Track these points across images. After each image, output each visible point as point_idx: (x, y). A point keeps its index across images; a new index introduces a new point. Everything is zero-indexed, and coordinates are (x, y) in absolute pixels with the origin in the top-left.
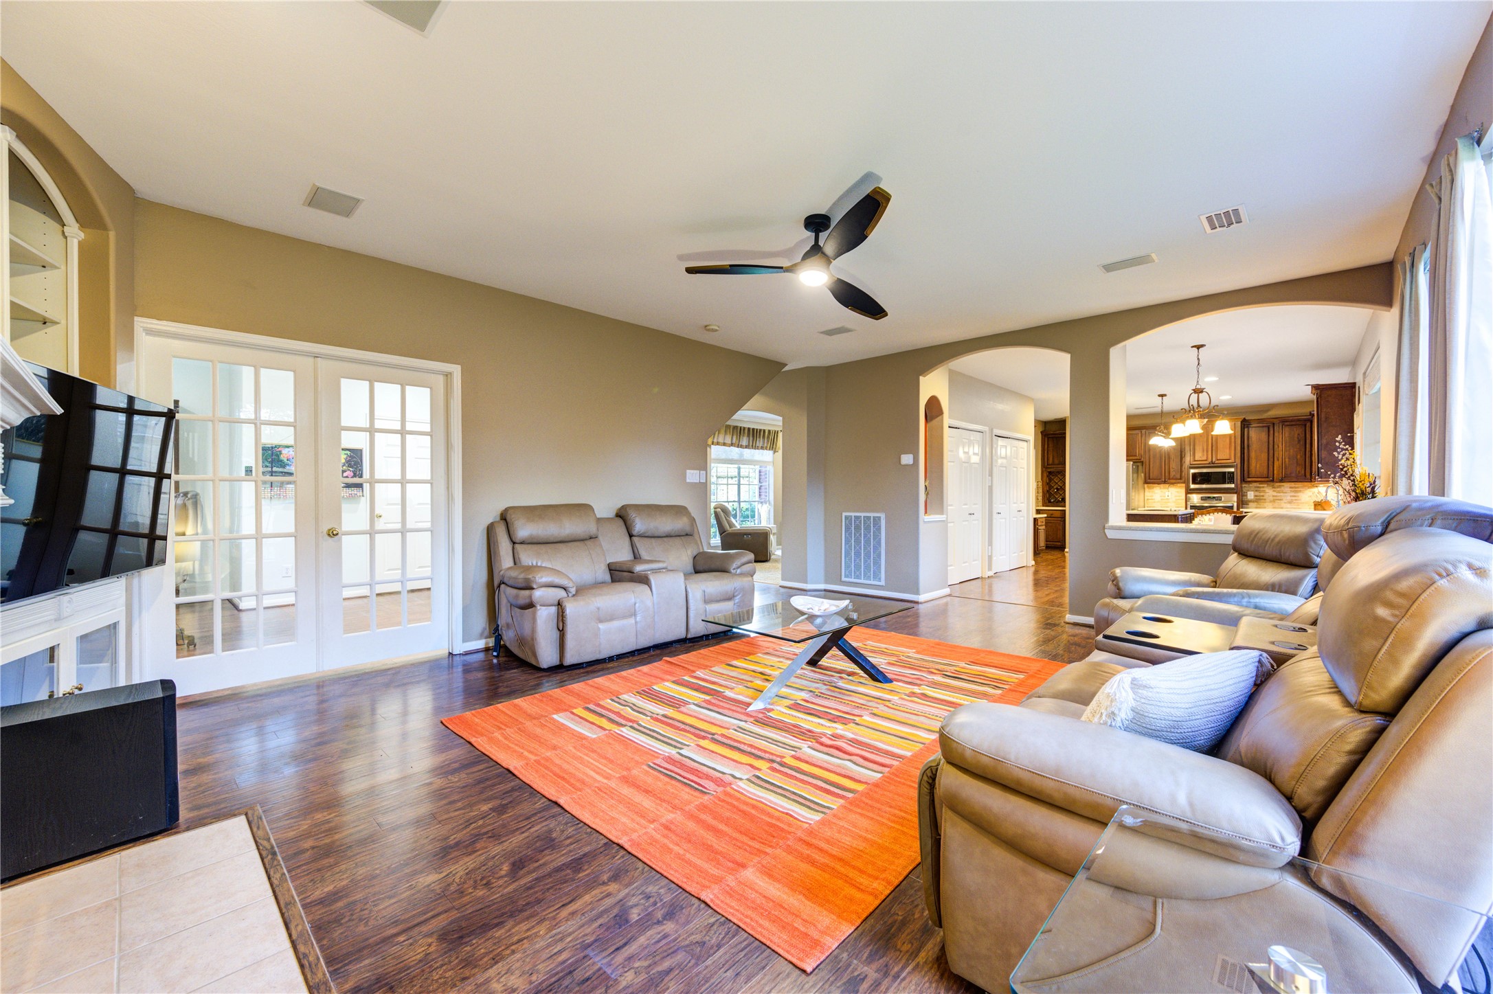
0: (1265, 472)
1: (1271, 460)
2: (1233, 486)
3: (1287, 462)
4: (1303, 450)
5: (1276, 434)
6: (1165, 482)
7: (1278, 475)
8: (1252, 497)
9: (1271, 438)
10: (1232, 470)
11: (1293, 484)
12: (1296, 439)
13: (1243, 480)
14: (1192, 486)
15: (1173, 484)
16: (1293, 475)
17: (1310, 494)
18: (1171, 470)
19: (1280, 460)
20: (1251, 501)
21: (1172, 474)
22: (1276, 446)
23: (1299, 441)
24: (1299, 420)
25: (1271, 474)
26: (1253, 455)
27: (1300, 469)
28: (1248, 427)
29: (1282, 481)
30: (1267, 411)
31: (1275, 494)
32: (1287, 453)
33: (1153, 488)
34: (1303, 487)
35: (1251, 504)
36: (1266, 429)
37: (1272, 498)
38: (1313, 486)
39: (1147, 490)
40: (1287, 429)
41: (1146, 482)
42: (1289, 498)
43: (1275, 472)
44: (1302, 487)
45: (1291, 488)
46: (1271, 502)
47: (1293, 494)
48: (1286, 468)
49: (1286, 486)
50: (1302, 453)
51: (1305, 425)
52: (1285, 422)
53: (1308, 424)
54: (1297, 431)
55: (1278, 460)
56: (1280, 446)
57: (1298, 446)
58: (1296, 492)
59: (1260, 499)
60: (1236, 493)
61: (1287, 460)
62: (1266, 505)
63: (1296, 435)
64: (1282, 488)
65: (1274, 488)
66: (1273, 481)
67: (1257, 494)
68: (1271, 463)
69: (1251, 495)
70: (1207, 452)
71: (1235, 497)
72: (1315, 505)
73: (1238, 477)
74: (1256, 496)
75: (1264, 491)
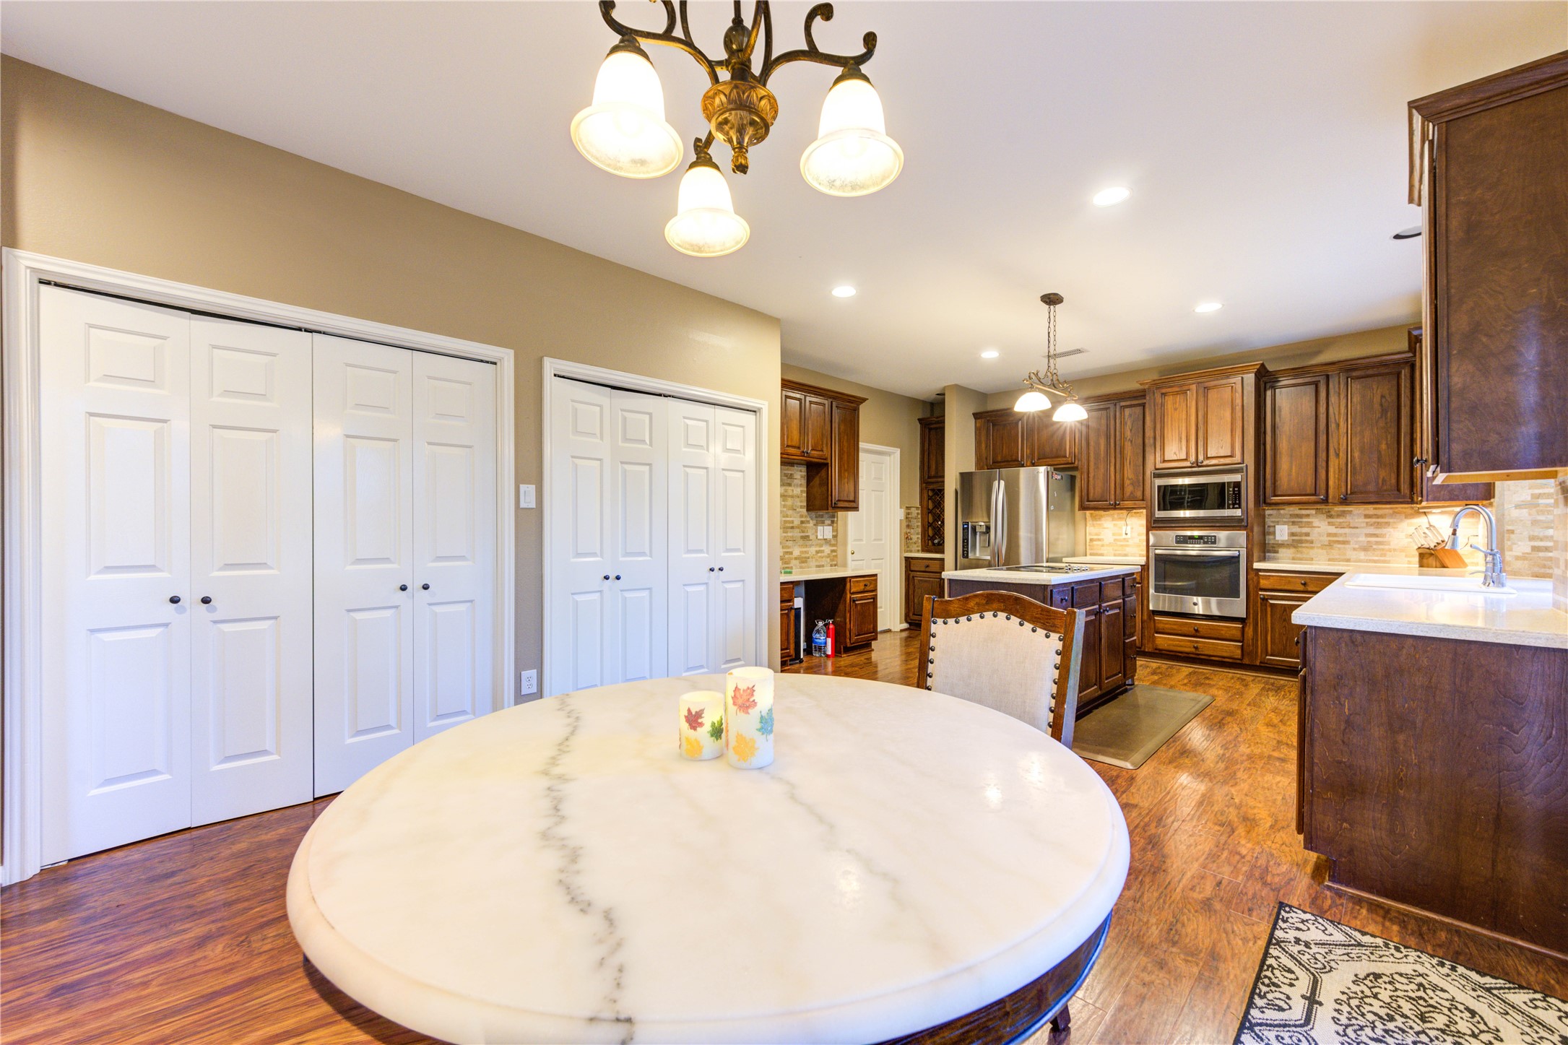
0: (1310, 481)
1: (1322, 455)
2: (1238, 512)
3: (1357, 460)
4: (1394, 430)
5: (1333, 399)
6: (1115, 507)
7: (1339, 487)
8: (1286, 537)
9: (1322, 409)
10: (1237, 478)
11: (1370, 509)
12: (1377, 406)
13: (1262, 500)
14: (1159, 514)
15: (1129, 509)
16: (1371, 487)
17: (1411, 530)
18: (1127, 482)
19: (1342, 455)
20: (1282, 545)
21: (1129, 489)
22: (1332, 426)
23: (1384, 411)
24: (1384, 364)
25: (1322, 485)
26: (1283, 445)
27: (1387, 475)
28: (1274, 388)
29: (1345, 501)
30: (1318, 353)
31: (1332, 530)
32: (1356, 440)
33: (1100, 518)
34: (1395, 514)
35: (1283, 552)
36: (1311, 389)
37: (1325, 539)
38: (1418, 513)
39: (1090, 522)
40: (1356, 387)
41: (1083, 508)
42: (1363, 539)
43: (1331, 483)
44: (1391, 516)
45: (1367, 516)
46: (1323, 547)
47: (1372, 530)
48: (1353, 473)
49: (1357, 513)
50: (1391, 438)
51: (1399, 375)
52: (1352, 370)
53: (1405, 373)
54: (1380, 390)
55: (1337, 455)
56: (1342, 425)
57: (1381, 424)
58: (1378, 525)
59: (1301, 542)
60: (1245, 528)
61: (1357, 454)
62: (1312, 553)
63: (1377, 399)
64: (1348, 518)
65: (1331, 516)
66: (1325, 501)
67: (1296, 529)
68: (1322, 463)
69: (1282, 532)
70: (1188, 441)
71: (1241, 536)
72: (1422, 556)
73: (1249, 493)
74: (1293, 534)
75: (1309, 524)
